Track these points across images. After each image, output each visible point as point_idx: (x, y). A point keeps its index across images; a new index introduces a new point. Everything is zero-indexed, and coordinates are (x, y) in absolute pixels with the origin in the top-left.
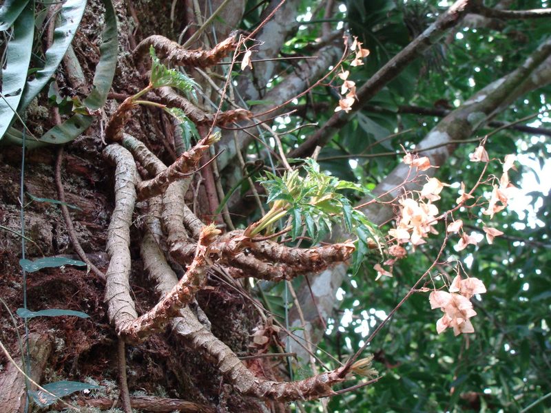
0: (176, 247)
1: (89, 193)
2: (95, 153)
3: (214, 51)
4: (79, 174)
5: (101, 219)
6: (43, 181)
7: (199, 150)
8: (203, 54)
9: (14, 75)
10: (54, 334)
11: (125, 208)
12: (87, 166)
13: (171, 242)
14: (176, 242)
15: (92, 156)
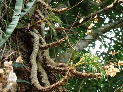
0: (49, 66)
1: (22, 43)
2: (25, 32)
3: (60, 10)
4: (20, 37)
5: (25, 51)
6: (13, 38)
7: (61, 41)
8: (57, 10)
9: (18, 10)
10: (18, 86)
11: (36, 51)
12: (23, 35)
13: (47, 63)
14: (49, 64)
15: (24, 33)
